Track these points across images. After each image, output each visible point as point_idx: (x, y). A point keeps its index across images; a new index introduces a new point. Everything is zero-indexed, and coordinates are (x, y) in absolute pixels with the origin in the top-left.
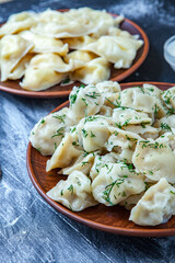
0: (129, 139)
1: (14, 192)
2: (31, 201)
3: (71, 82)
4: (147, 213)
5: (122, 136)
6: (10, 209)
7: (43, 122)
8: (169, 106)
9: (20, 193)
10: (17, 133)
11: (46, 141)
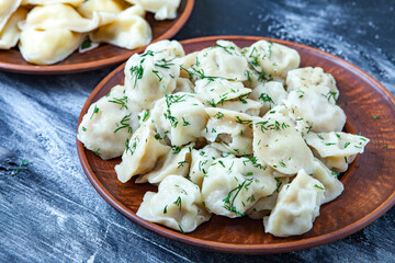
0: (240, 122)
1: (71, 220)
2: (102, 228)
3: (94, 46)
4: (291, 220)
5: (229, 119)
6: (76, 245)
7: (97, 110)
8: (258, 69)
9: (80, 219)
10: (37, 130)
11: (107, 138)
